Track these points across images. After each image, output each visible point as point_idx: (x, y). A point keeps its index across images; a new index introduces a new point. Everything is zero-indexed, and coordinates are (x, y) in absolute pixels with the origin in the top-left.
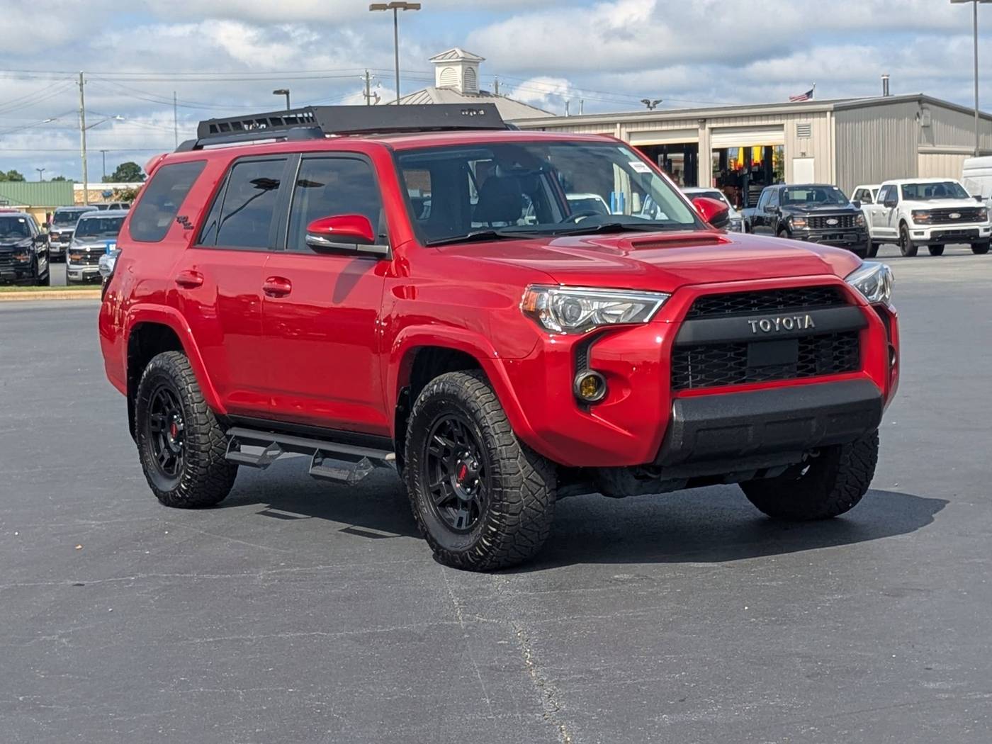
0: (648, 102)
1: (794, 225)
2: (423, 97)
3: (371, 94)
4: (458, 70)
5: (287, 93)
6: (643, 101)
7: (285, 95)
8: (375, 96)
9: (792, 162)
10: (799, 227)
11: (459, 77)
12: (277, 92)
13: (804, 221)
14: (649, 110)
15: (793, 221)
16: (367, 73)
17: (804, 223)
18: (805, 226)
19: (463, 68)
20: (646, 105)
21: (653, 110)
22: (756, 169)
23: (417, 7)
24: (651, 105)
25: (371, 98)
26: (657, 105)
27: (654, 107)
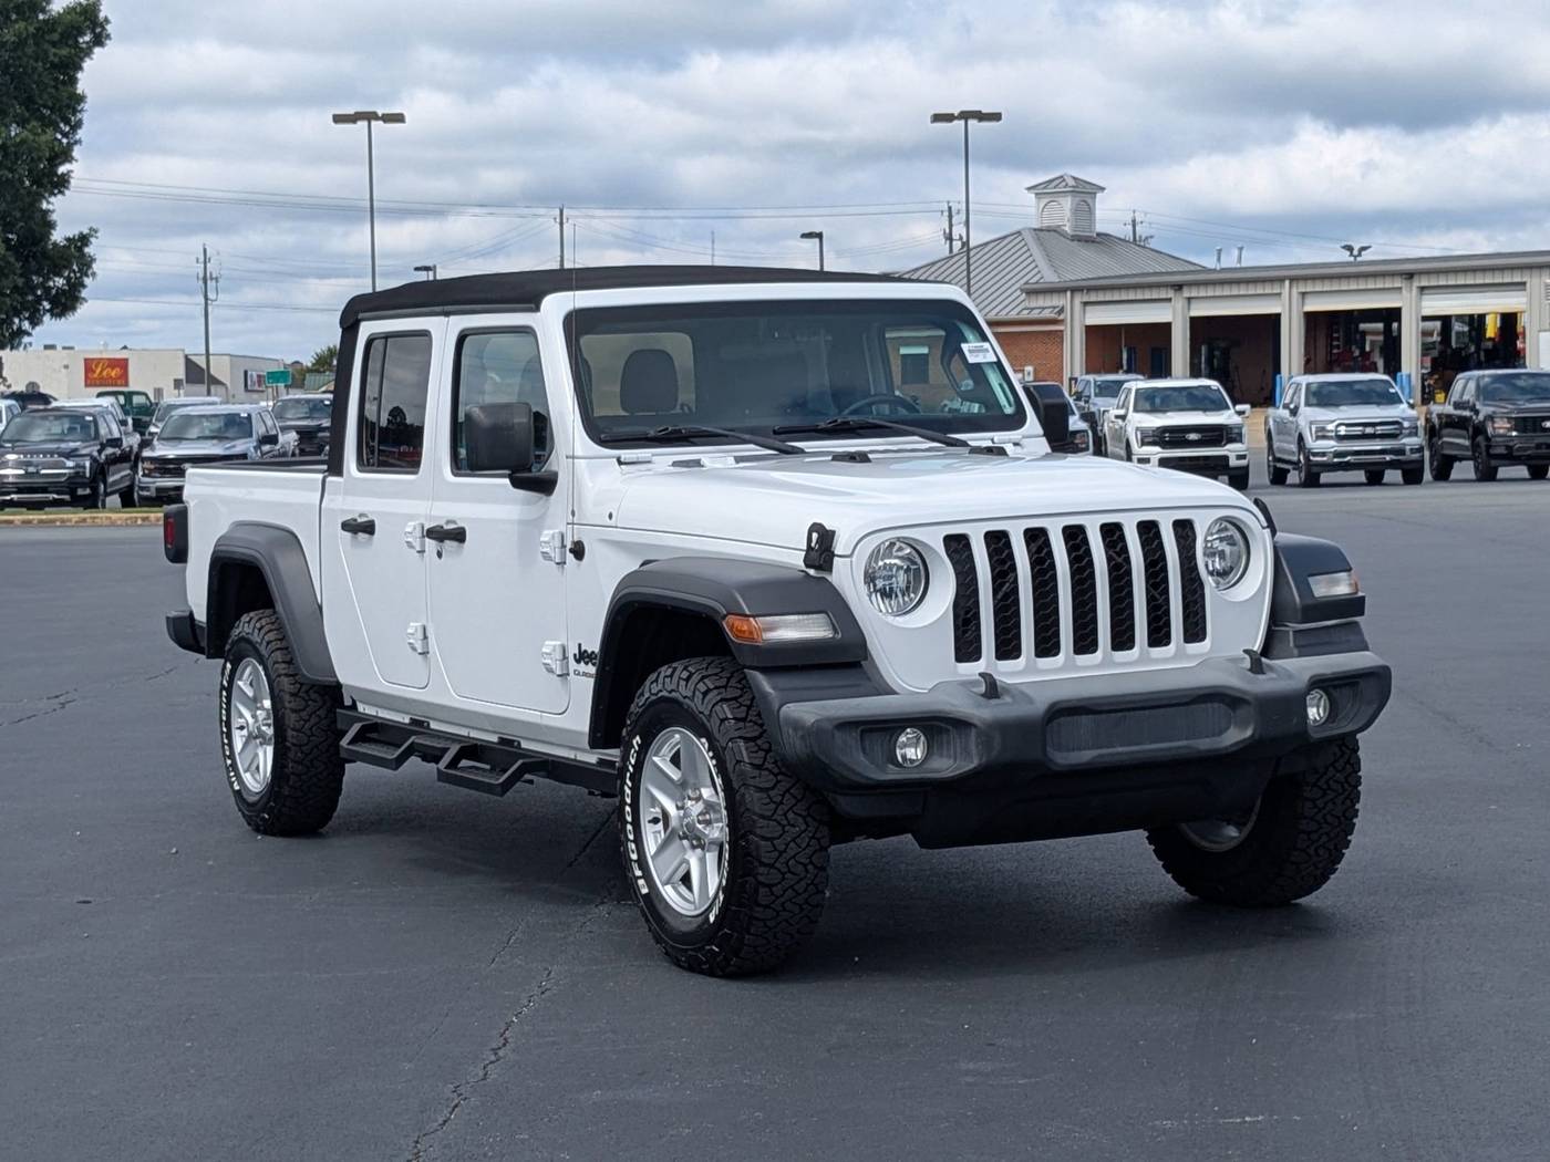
0: (1349, 248)
1: (1494, 428)
2: (1015, 242)
3: (955, 236)
4: (1067, 203)
5: (820, 236)
6: (1344, 247)
7: (817, 240)
8: (959, 236)
9: (1538, 336)
10: (1501, 431)
11: (1068, 213)
12: (805, 236)
13: (1509, 422)
14: (1352, 259)
15: (1493, 422)
17: (1508, 426)
18: (1510, 430)
19: (1072, 201)
20: (1348, 253)
21: (1359, 259)
22: (1489, 345)
23: (996, 117)
24: (1355, 252)
25: (954, 243)
26: (1363, 253)
27: (1360, 255)
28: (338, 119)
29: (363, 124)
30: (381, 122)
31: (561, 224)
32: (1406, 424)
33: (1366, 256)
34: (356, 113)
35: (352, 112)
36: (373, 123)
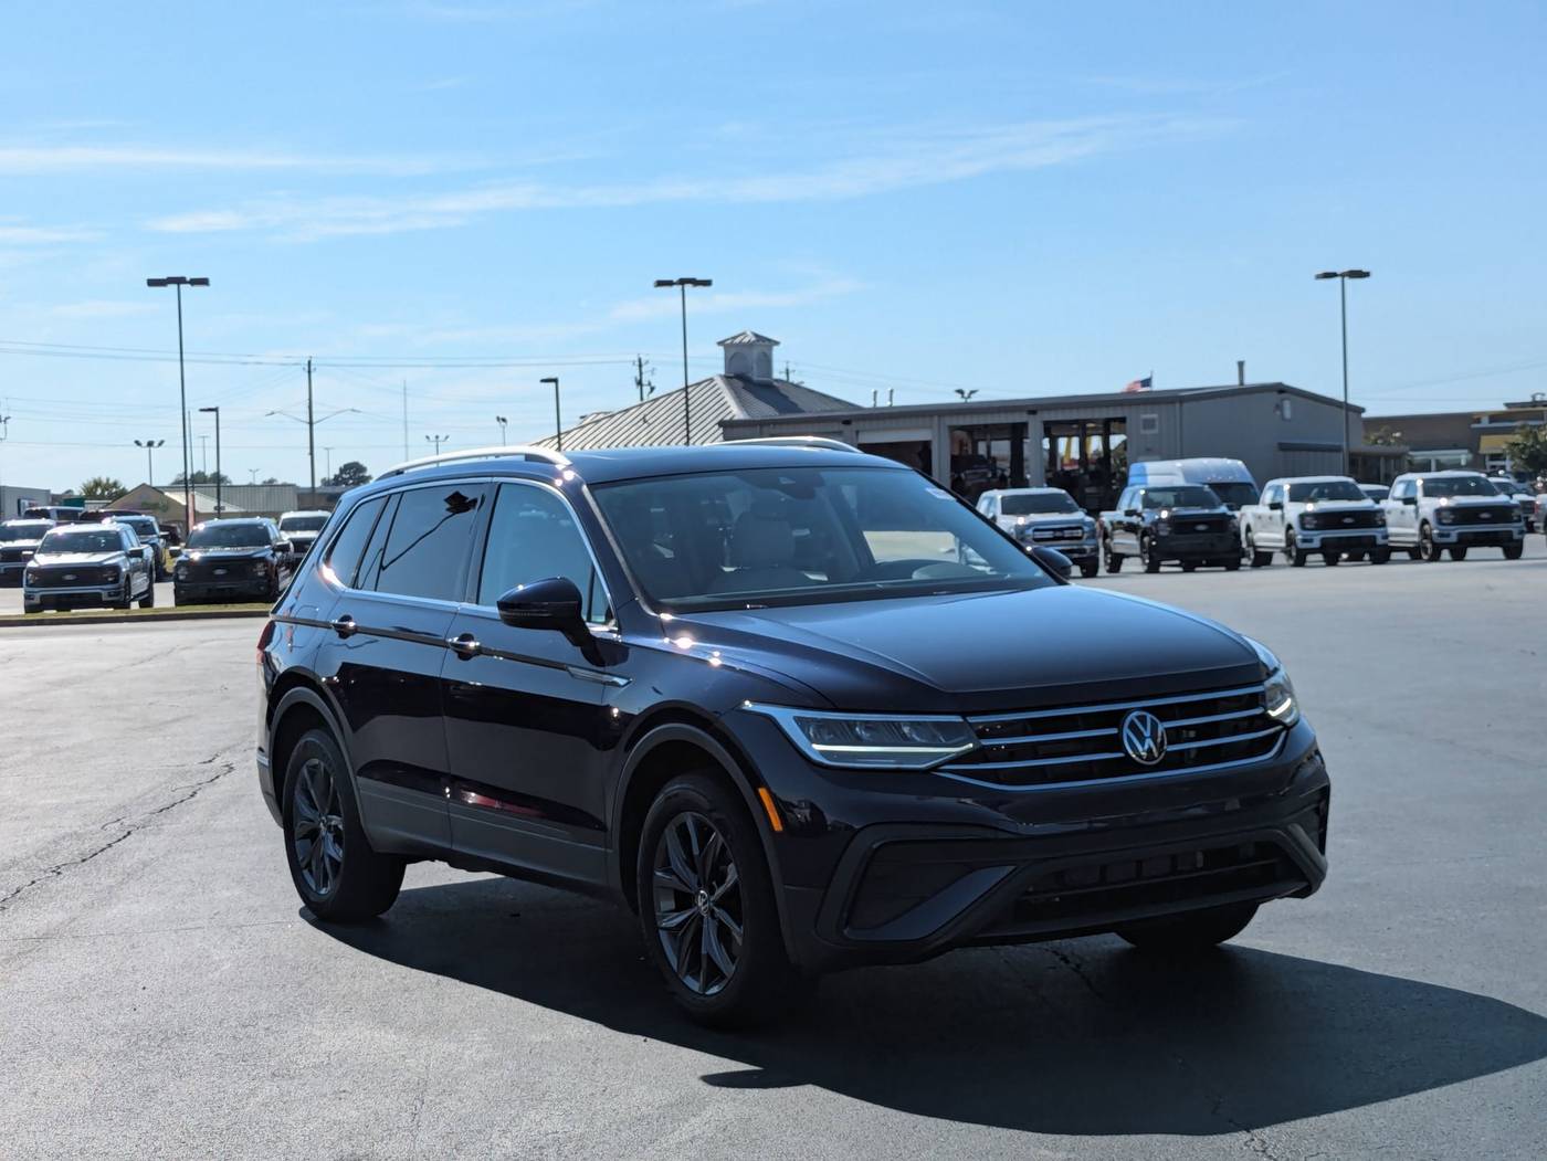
0: (961, 392)
3: (645, 382)
5: (555, 381)
6: (956, 391)
8: (649, 384)
11: (753, 363)
12: (545, 380)
14: (963, 400)
16: (640, 360)
19: (754, 352)
20: (960, 395)
21: (969, 400)
23: (707, 283)
24: (966, 395)
25: (644, 388)
26: (972, 396)
27: (969, 397)
28: (152, 283)
29: (173, 288)
30: (189, 285)
31: (309, 372)
32: (1086, 529)
33: (975, 399)
34: (169, 278)
35: (165, 277)
36: (182, 286)
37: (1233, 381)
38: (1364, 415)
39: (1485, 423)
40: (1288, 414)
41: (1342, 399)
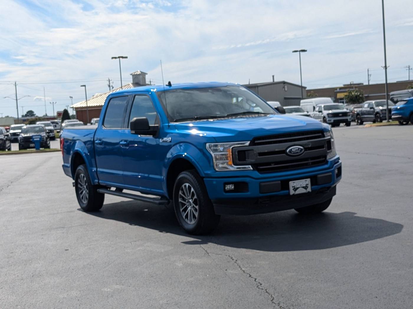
5: (85, 86)
8: (112, 86)
12: (82, 86)
16: (109, 80)
23: (126, 57)
31: (16, 86)
37: (271, 81)
38: (307, 89)
39: (338, 90)
40: (286, 89)
41: (301, 85)
